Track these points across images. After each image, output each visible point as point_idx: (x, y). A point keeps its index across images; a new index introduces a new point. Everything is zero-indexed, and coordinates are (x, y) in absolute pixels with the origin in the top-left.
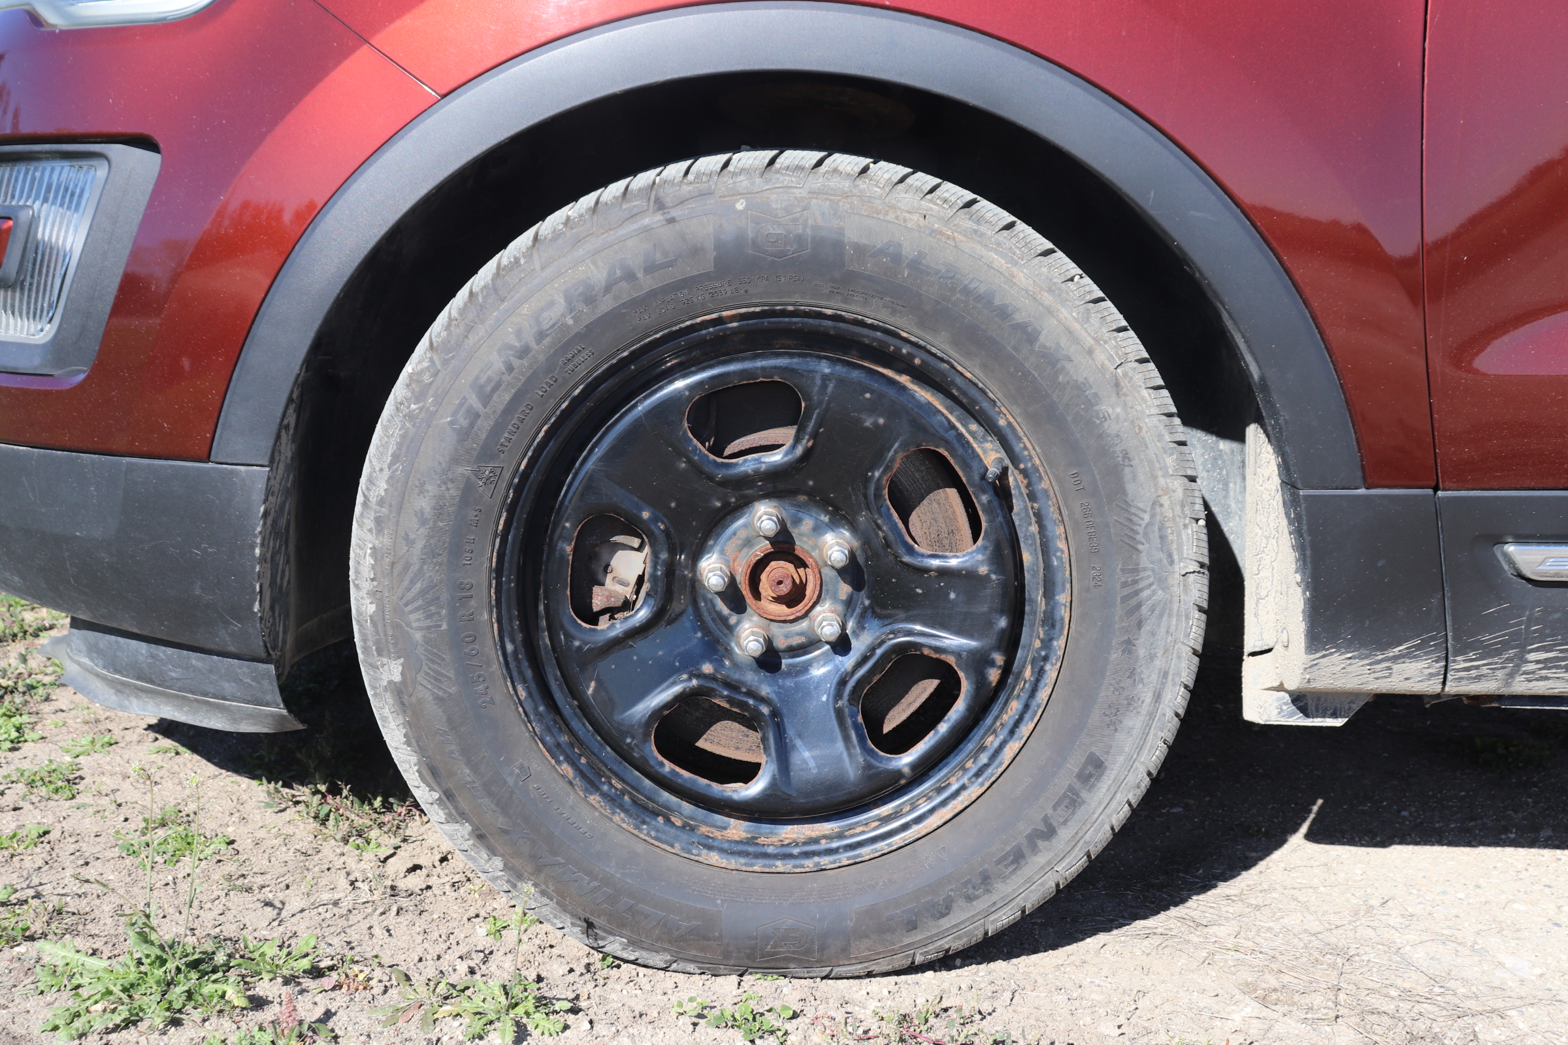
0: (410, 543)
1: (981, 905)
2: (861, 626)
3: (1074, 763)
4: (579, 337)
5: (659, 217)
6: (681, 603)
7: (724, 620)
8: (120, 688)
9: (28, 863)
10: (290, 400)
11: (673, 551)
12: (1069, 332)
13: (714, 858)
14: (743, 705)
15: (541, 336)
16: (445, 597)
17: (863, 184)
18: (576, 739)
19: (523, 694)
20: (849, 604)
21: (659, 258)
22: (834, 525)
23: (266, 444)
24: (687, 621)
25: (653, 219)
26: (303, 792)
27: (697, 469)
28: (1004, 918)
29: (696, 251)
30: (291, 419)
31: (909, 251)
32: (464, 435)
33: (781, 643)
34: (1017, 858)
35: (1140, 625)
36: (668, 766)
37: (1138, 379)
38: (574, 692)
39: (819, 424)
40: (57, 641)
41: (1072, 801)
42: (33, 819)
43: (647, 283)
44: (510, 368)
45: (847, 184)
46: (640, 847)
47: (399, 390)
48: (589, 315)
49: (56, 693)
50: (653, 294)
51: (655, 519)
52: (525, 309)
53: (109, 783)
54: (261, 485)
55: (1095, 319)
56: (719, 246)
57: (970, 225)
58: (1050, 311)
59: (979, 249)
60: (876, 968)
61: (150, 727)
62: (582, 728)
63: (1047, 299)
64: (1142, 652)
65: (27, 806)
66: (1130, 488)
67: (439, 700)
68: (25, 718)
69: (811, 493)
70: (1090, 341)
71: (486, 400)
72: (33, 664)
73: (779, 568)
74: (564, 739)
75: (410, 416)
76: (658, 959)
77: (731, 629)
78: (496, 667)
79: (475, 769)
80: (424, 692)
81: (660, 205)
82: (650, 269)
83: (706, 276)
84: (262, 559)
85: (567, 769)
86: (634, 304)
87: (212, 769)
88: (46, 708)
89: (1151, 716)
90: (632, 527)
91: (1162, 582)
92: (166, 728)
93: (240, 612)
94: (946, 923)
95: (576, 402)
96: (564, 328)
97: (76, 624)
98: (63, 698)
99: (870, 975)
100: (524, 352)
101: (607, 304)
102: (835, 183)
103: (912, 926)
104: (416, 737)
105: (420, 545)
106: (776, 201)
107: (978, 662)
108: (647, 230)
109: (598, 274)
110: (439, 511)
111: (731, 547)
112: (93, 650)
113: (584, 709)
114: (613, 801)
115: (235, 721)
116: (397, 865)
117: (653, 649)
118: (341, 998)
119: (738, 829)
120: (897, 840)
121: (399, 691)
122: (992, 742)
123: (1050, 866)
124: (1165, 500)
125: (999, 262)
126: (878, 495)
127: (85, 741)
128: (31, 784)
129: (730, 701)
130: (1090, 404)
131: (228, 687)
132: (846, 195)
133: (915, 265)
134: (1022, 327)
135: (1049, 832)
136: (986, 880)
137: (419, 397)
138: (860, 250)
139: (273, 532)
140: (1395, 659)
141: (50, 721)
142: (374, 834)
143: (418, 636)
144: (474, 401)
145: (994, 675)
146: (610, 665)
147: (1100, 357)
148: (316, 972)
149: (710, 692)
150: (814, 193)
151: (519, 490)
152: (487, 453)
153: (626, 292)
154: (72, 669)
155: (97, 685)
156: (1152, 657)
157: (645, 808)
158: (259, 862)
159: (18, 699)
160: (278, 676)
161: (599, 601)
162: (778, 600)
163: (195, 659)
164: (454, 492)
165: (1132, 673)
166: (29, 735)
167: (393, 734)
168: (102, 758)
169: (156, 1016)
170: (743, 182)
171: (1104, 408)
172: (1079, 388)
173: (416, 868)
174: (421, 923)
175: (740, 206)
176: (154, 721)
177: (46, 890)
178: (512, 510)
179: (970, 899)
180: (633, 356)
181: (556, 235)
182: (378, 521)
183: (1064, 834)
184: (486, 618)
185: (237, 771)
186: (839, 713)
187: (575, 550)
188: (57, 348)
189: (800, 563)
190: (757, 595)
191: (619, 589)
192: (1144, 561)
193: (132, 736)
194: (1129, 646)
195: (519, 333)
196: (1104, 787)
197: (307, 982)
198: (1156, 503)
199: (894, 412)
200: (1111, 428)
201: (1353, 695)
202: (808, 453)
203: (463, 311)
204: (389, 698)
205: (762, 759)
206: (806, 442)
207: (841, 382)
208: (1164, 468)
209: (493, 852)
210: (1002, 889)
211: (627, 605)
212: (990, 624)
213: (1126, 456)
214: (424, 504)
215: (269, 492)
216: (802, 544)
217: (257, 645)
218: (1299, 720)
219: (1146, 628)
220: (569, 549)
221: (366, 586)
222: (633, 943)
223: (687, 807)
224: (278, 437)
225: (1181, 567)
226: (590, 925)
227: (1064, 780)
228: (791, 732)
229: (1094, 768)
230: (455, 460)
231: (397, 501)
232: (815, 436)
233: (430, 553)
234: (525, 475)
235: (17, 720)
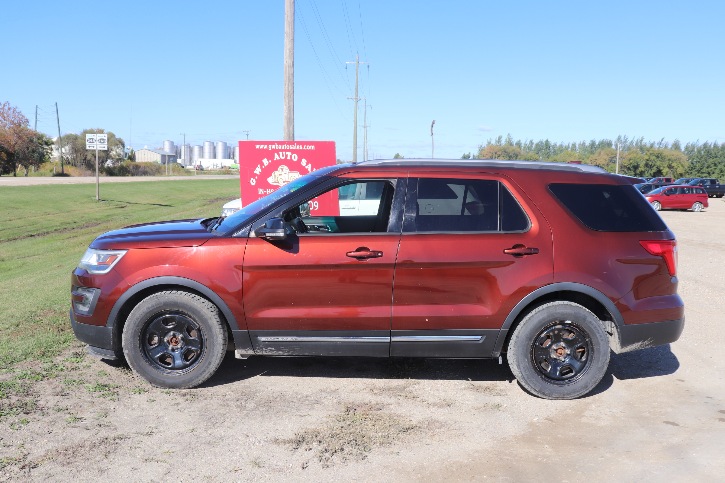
0: (129, 336)
1: (197, 380)
2: (184, 347)
3: (207, 363)
4: (148, 313)
5: (157, 299)
6: (162, 343)
7: (168, 345)
8: (96, 354)
9: (83, 376)
10: (115, 319)
11: (161, 337)
12: (205, 312)
13: (165, 374)
14: (169, 356)
15: (143, 313)
16: (133, 343)
17: (181, 295)
18: (149, 360)
19: (142, 354)
20: (183, 343)
21: (157, 304)
22: (181, 334)
23: (112, 325)
24: (163, 345)
25: (156, 299)
26: (120, 368)
27: (163, 328)
28: (201, 382)
29: (161, 303)
30: (116, 321)
31: (186, 303)
32: (135, 324)
33: (174, 348)
34: (201, 374)
35: (214, 346)
36: (160, 363)
37: (213, 317)
38: (149, 354)
39: (177, 322)
40: (88, 347)
41: (207, 367)
42: (84, 371)
43: (156, 307)
44: (140, 316)
45: (179, 295)
46: (156, 373)
47: (128, 319)
48: (149, 310)
49: (87, 355)
50: (156, 308)
51: (158, 333)
52: (142, 310)
53: (94, 367)
54: (112, 329)
55: (208, 311)
56: (164, 303)
57: (193, 300)
58: (202, 310)
59: (194, 303)
60: (186, 388)
61: (100, 360)
62: (150, 358)
63: (202, 308)
64: (215, 349)
65: (83, 370)
66: (212, 330)
67: (132, 355)
68: (83, 359)
69: (177, 330)
70: (207, 313)
71: (137, 320)
72: (84, 351)
73: (174, 339)
74: (147, 360)
75: (129, 322)
76: (159, 387)
77: (169, 346)
78: (139, 351)
79: (136, 363)
80: (130, 354)
81: (157, 298)
82: (156, 305)
83: (162, 306)
84: (112, 338)
85: (148, 363)
86: (154, 309)
87: (109, 366)
88: (86, 357)
89: (217, 357)
90: (156, 334)
91: (217, 341)
92: (103, 360)
93: (110, 344)
94: (193, 382)
95: (148, 320)
96: (146, 312)
97: (90, 345)
98: (88, 356)
99: (185, 389)
100: (141, 315)
101: (151, 309)
102: (177, 295)
103: (189, 383)
104: (130, 359)
105: (130, 337)
106: (170, 298)
107: (197, 351)
108: (156, 301)
109: (150, 306)
110: (132, 333)
111: (168, 336)
112: (92, 349)
113: (150, 356)
114: (153, 367)
115: (110, 358)
116: (131, 377)
117: (159, 349)
118: (120, 390)
119: (169, 371)
120: (187, 372)
121: (127, 354)
122: (199, 360)
123: (205, 375)
124: (217, 332)
125: (196, 304)
126: (185, 331)
127: (91, 362)
128: (84, 367)
129: (168, 355)
130: (207, 321)
131: (109, 354)
132: (178, 297)
133: (186, 305)
134: (199, 312)
135: (205, 371)
136: (197, 377)
137: (130, 320)
138: (180, 303)
139: (114, 334)
140: (247, 350)
141: (86, 359)
142: (129, 373)
143: (129, 347)
144: (136, 320)
145: (199, 352)
146: (153, 351)
147: (208, 315)
148: (117, 387)
149: (166, 354)
150: (175, 297)
151: (141, 330)
152: (137, 326)
153: (153, 308)
154: (89, 351)
155: (93, 353)
156: (216, 350)
157: (157, 368)
158: (113, 376)
159: (82, 356)
160: (115, 352)
161: (152, 343)
162: (175, 343)
163: (105, 350)
164: (134, 331)
165: (214, 352)
166: (83, 361)
167: (127, 359)
168: (93, 364)
169: (98, 390)
170: (167, 295)
171: (209, 321)
172: (206, 319)
173: (133, 378)
174: (132, 383)
175: (166, 298)
176: (101, 359)
177: (86, 379)
178: (141, 332)
179: (196, 379)
180: (155, 315)
181: (146, 301)
182: (125, 334)
183: (207, 371)
184: (138, 345)
185: (112, 366)
186: (181, 357)
187: (149, 337)
188: (89, 312)
189: (177, 339)
190: (172, 342)
191: (155, 342)
192: (214, 339)
193: (98, 361)
194: (213, 349)
195: (141, 312)
196: (211, 366)
197: (116, 388)
198: (216, 332)
199: (186, 321)
200: (210, 323)
201: (248, 355)
202: (176, 326)
203: (135, 310)
204: (126, 355)
205: (171, 362)
206: (176, 324)
207: (179, 317)
208: (217, 328)
209: (139, 373)
210: (200, 378)
211: (156, 344)
212: (198, 346)
213: (212, 326)
214: (130, 332)
215: (113, 330)
216: (177, 336)
217: (112, 348)
218: (241, 358)
219: (215, 347)
220: (148, 337)
221: (124, 341)
222: (156, 385)
223: (163, 368)
224: (114, 323)
225: (219, 339)
226: (150, 382)
227: (206, 364)
228: (175, 359)
229: (210, 363)
230: (134, 327)
231: (127, 332)
232: (177, 324)
233: (131, 338)
234: (142, 329)
235: (82, 359)
